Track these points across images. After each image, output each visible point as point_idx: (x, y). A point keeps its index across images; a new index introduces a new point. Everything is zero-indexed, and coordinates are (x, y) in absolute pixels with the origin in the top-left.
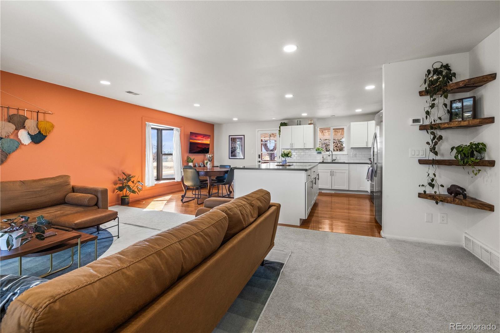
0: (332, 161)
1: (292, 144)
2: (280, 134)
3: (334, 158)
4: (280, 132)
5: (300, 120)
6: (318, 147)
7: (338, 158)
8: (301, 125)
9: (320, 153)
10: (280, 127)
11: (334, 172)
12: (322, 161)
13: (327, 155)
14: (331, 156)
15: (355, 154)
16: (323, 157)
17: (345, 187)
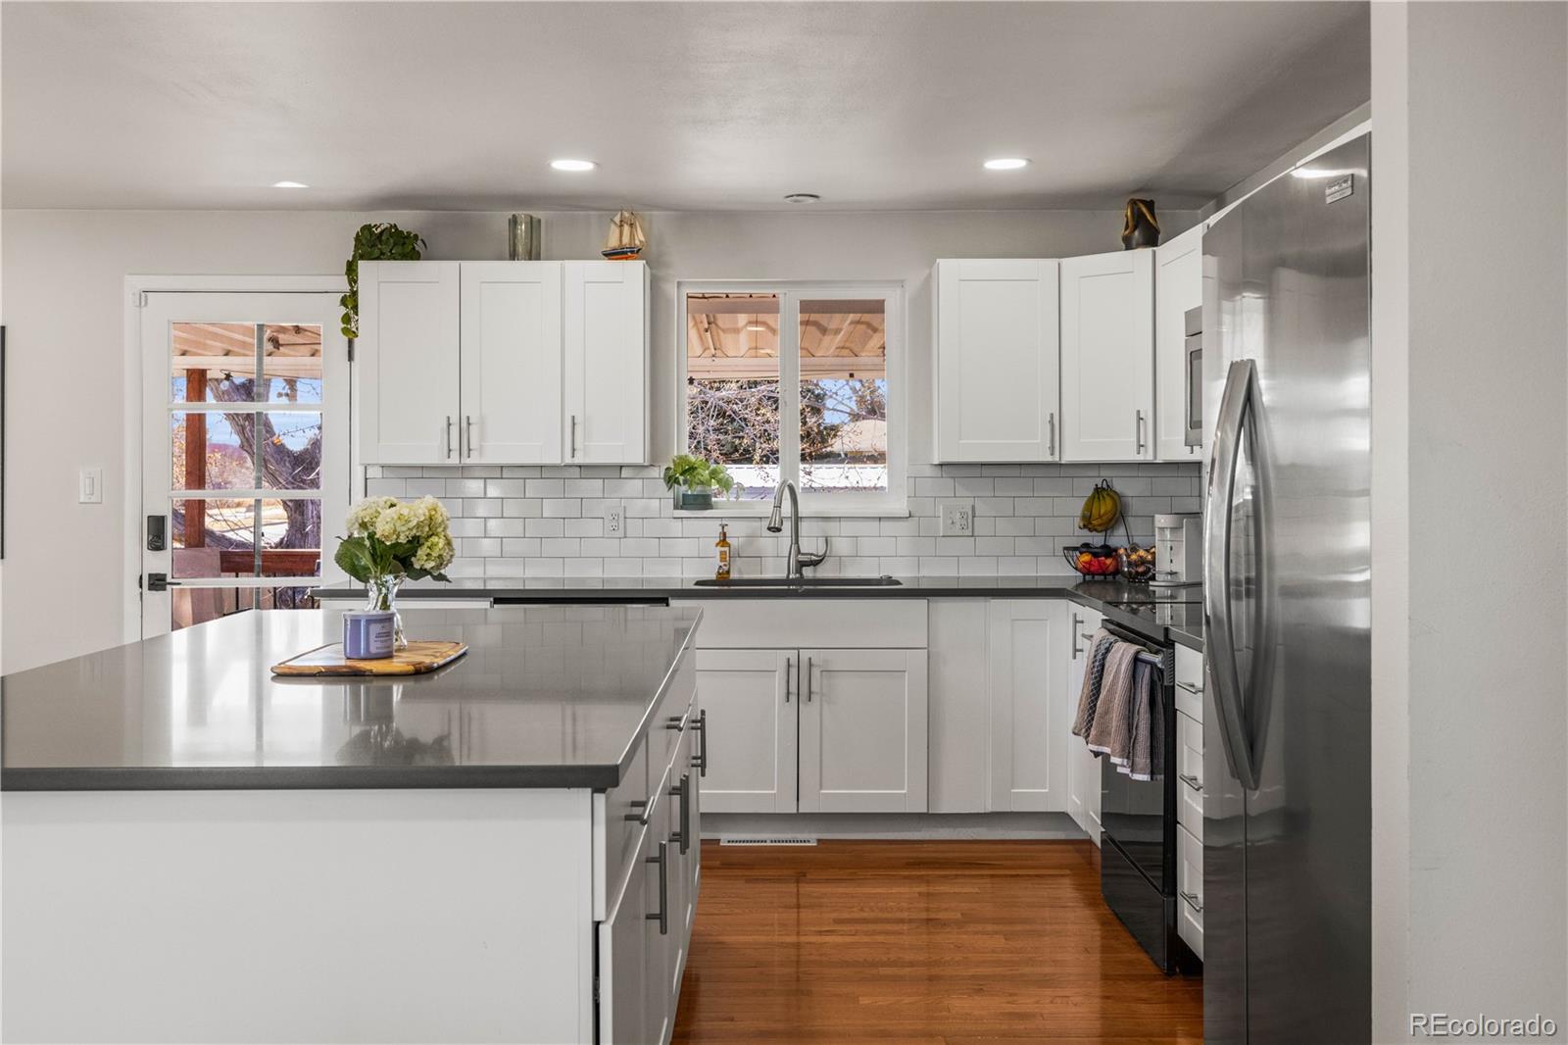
0: (799, 571)
1: (461, 429)
2: (350, 334)
3: (810, 546)
4: (355, 308)
5: (537, 214)
6: (685, 451)
7: (841, 546)
8: (538, 258)
9: (703, 502)
10: (351, 270)
11: (816, 672)
12: (713, 576)
13: (756, 524)
14: (787, 527)
15: (963, 515)
16: (723, 541)
17: (902, 794)
